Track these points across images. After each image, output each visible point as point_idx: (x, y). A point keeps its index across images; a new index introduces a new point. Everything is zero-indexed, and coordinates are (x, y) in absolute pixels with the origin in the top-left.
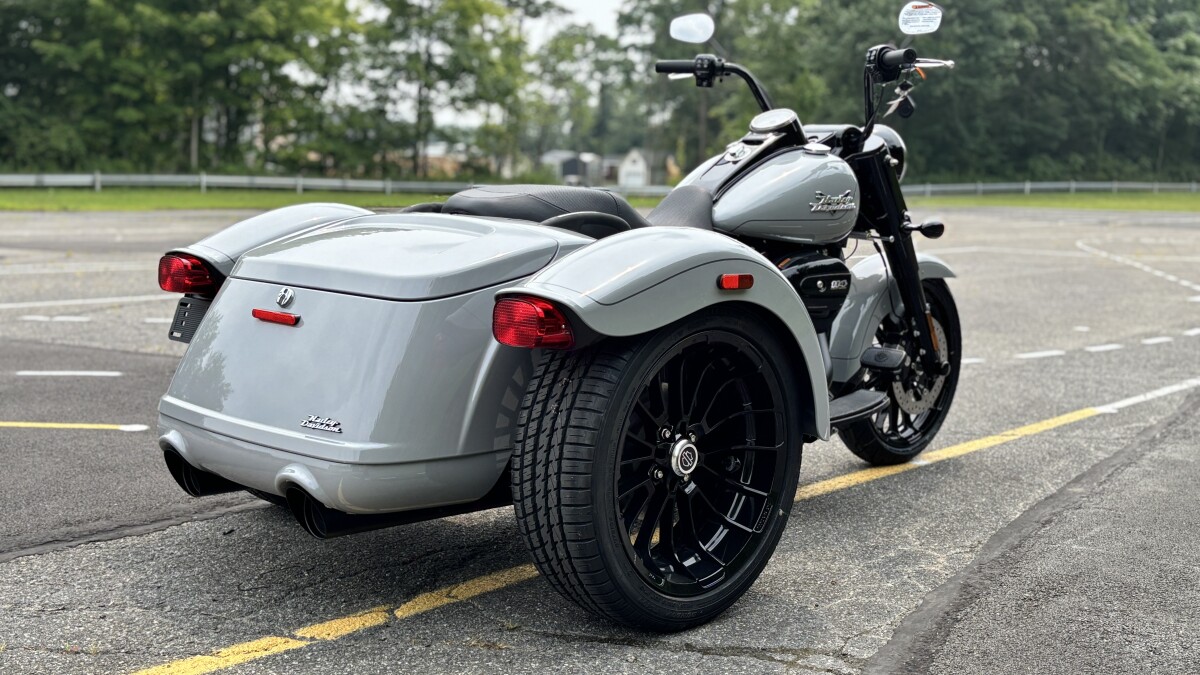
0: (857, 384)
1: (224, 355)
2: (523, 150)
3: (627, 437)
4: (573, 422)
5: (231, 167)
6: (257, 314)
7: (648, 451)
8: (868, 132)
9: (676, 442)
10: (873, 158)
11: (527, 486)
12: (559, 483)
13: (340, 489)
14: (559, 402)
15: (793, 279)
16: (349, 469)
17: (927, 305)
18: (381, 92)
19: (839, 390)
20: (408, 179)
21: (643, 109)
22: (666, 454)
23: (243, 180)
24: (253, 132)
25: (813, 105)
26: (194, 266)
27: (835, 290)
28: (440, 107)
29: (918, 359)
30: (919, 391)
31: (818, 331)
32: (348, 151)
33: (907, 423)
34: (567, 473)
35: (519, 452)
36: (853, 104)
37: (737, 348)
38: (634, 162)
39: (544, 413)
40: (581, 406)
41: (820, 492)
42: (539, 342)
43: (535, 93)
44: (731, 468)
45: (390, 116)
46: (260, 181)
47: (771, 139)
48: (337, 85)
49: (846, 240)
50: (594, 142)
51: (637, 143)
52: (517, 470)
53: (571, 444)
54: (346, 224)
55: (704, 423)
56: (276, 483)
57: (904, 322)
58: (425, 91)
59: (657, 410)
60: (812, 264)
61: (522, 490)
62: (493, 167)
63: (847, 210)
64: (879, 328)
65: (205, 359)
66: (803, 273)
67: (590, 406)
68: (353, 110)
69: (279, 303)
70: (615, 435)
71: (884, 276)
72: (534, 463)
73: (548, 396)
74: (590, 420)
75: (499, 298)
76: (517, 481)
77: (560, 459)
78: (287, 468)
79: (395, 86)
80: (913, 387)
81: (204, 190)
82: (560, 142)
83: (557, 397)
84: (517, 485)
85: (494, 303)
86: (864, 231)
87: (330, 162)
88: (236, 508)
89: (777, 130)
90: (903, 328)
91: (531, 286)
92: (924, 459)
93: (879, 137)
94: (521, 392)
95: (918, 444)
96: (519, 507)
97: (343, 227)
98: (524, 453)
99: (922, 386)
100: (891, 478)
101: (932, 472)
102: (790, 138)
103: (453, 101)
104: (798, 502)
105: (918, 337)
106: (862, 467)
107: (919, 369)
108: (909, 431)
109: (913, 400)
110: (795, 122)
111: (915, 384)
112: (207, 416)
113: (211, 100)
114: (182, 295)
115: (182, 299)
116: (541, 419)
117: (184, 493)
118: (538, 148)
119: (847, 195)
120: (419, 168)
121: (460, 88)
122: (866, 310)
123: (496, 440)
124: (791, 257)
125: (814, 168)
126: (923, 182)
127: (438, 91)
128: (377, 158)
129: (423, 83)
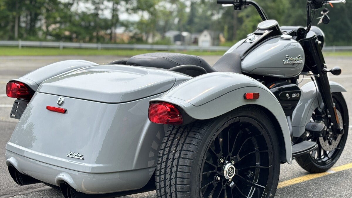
0: (304, 138)
1: (33, 124)
2: (157, 30)
3: (205, 163)
4: (182, 156)
5: (32, 38)
6: (48, 108)
7: (214, 168)
8: (309, 29)
9: (226, 164)
10: (310, 41)
11: (162, 183)
12: (176, 182)
13: (83, 184)
14: (176, 147)
15: (276, 93)
16: (87, 175)
17: (334, 104)
18: (97, 5)
19: (296, 140)
20: (107, 43)
21: (209, 13)
22: (221, 169)
23: (37, 43)
24: (41, 23)
25: (283, 12)
26: (21, 87)
27: (294, 98)
28: (122, 12)
29: (330, 127)
30: (330, 141)
31: (287, 116)
32: (82, 31)
33: (325, 154)
34: (179, 178)
35: (159, 168)
36: (301, 12)
37: (252, 124)
38: (205, 36)
39: (169, 151)
40: (186, 149)
41: (287, 185)
42: (168, 122)
43: (163, 6)
44: (249, 176)
45: (101, 16)
46: (44, 44)
47: (267, 32)
48: (78, 3)
49: (299, 76)
50: (188, 27)
51: (206, 28)
52: (158, 176)
53: (181, 165)
54: (86, 69)
55: (238, 156)
56: (56, 181)
57: (324, 111)
58: (115, 6)
59: (218, 151)
60: (284, 87)
61: (160, 185)
62: (144, 38)
63: (299, 63)
64: (313, 114)
65: (25, 125)
66: (280, 90)
67: (189, 149)
68: (84, 14)
69: (58, 104)
70: (200, 162)
71: (315, 91)
72: (165, 173)
73: (172, 145)
74: (190, 155)
75: (151, 103)
76: (158, 181)
77: (176, 172)
78: (61, 174)
79: (103, 3)
80: (328, 139)
81: (20, 48)
82: (173, 27)
83: (175, 145)
84: (158, 182)
85: (149, 105)
86: (307, 72)
87: (74, 36)
88: (37, 190)
89: (269, 29)
90: (324, 114)
91: (165, 98)
92: (333, 171)
93: (313, 32)
94: (160, 142)
95: (330, 164)
96: (159, 192)
97: (85, 70)
98: (161, 169)
99: (332, 139)
100: (318, 178)
101: (336, 176)
102: (275, 32)
103: (127, 10)
104: (278, 189)
105: (330, 118)
106: (306, 174)
107: (331, 132)
108: (326, 158)
109: (328, 145)
110: (277, 25)
111: (329, 138)
112: (25, 151)
113: (24, 9)
114: (16, 99)
115: (16, 100)
116: (168, 154)
117: (15, 183)
118: (164, 30)
119: (299, 57)
120: (112, 38)
121: (131, 4)
122: (307, 106)
123: (149, 162)
124: (275, 83)
125: (285, 45)
126: (332, 45)
127: (121, 5)
128: (95, 34)
129: (115, 2)
